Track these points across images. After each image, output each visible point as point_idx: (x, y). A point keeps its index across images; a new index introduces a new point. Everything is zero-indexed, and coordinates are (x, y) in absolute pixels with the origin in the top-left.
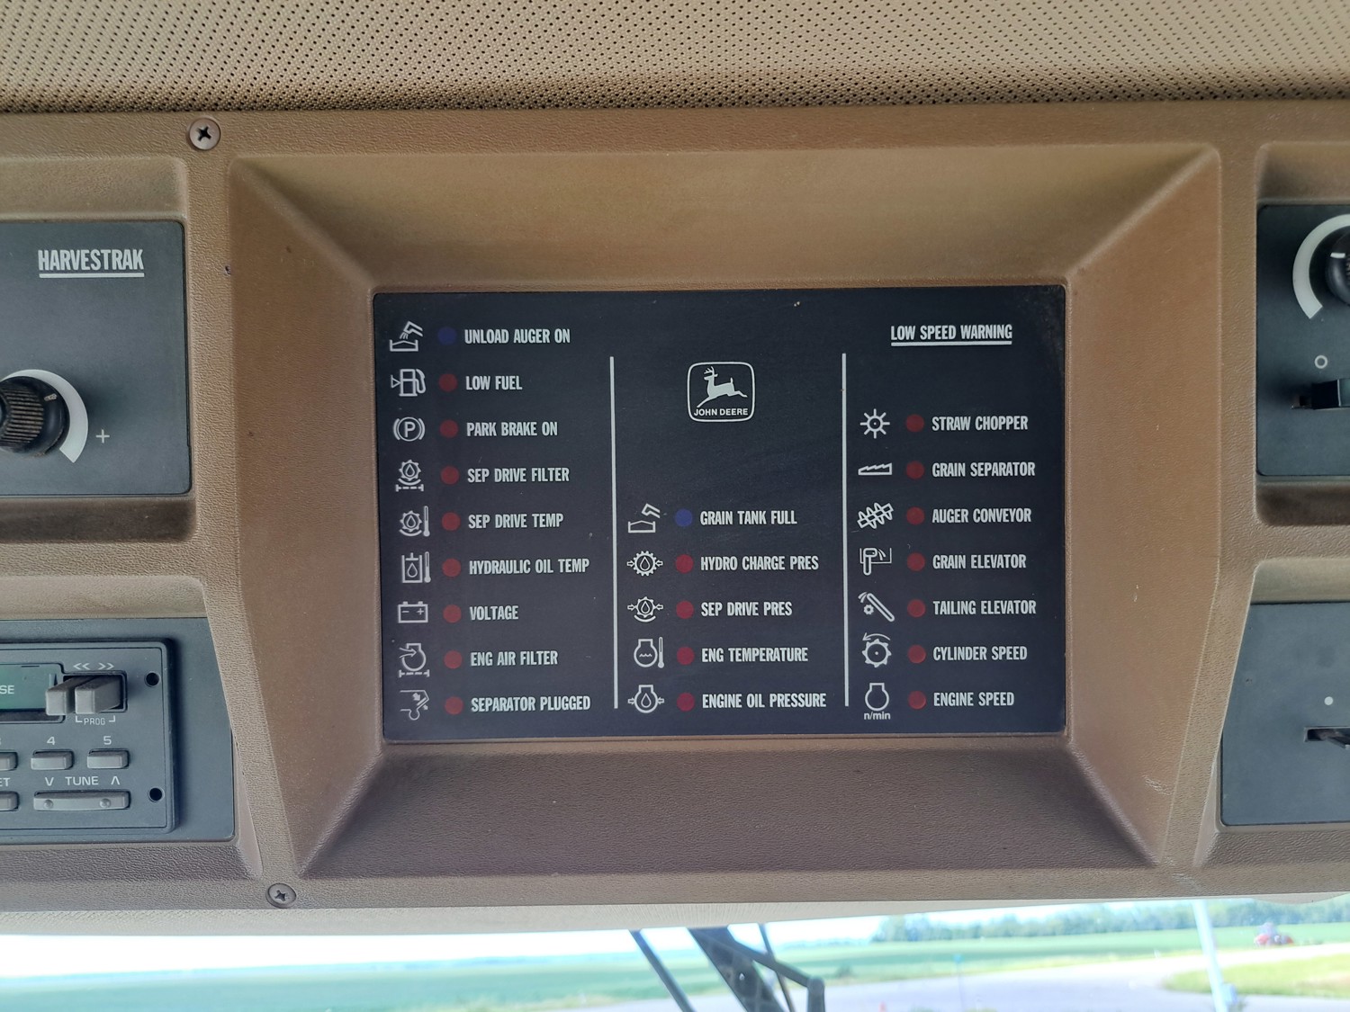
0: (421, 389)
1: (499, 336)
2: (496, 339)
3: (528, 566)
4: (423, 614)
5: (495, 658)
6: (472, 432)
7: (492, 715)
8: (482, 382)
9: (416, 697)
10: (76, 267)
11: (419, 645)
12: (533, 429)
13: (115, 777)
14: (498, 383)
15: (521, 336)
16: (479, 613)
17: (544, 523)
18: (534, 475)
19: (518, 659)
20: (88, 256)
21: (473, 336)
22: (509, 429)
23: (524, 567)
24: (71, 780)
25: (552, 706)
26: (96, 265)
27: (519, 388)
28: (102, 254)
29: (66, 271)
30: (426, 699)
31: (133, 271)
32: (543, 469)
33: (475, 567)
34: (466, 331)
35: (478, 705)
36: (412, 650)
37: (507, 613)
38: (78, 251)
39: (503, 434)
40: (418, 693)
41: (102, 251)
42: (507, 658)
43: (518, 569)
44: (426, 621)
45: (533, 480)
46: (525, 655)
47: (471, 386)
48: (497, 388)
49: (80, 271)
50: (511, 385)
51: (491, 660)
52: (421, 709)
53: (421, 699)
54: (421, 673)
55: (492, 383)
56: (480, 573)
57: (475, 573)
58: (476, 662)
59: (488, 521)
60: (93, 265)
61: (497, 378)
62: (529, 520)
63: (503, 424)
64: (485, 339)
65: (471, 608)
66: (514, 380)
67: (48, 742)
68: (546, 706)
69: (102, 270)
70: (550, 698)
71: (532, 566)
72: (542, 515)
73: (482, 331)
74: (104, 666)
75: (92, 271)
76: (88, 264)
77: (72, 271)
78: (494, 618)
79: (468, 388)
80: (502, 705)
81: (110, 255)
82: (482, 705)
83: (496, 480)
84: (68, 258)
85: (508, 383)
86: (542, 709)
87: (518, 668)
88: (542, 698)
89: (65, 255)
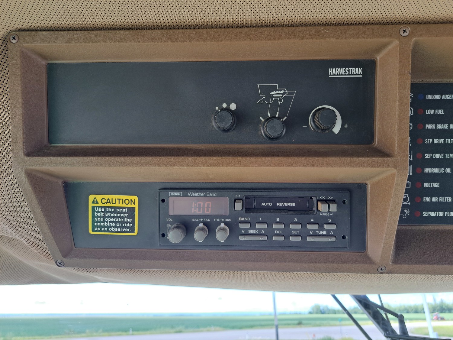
0: (412, 113)
1: (438, 97)
2: (437, 98)
3: (443, 170)
4: (409, 185)
5: (431, 199)
6: (427, 127)
7: (430, 217)
8: (431, 112)
9: (406, 211)
10: (341, 74)
11: (407, 195)
12: (447, 126)
13: (332, 232)
14: (436, 112)
15: (445, 97)
16: (427, 185)
17: (449, 157)
18: (446, 141)
19: (438, 200)
20: (345, 70)
21: (429, 97)
22: (440, 126)
23: (442, 171)
24: (318, 232)
25: (449, 215)
26: (347, 73)
27: (443, 113)
28: (349, 70)
29: (337, 75)
30: (409, 212)
31: (359, 75)
32: (449, 140)
33: (426, 170)
34: (427, 95)
35: (425, 214)
36: (405, 196)
37: (436, 185)
38: (342, 69)
39: (437, 128)
40: (406, 210)
41: (349, 69)
42: (435, 199)
43: (440, 171)
44: (410, 187)
45: (446, 143)
46: (441, 199)
47: (428, 113)
48: (436, 113)
49: (342, 75)
50: (440, 113)
51: (430, 200)
52: (407, 215)
53: (407, 211)
54: (407, 203)
55: (435, 112)
56: (428, 172)
57: (426, 172)
58: (425, 200)
59: (431, 156)
60: (346, 73)
61: (436, 110)
62: (444, 156)
63: (437, 125)
64: (433, 98)
65: (424, 183)
66: (442, 111)
67: (311, 220)
68: (447, 215)
69: (349, 74)
70: (448, 212)
71: (444, 170)
72: (448, 154)
73: (432, 95)
74: (329, 198)
75: (346, 75)
76: (344, 73)
77: (339, 75)
78: (432, 187)
79: (427, 113)
80: (433, 214)
81: (352, 70)
82: (426, 214)
83: (434, 143)
84: (338, 71)
85: (440, 112)
86: (446, 215)
87: (439, 203)
88: (446, 212)
89: (338, 70)
